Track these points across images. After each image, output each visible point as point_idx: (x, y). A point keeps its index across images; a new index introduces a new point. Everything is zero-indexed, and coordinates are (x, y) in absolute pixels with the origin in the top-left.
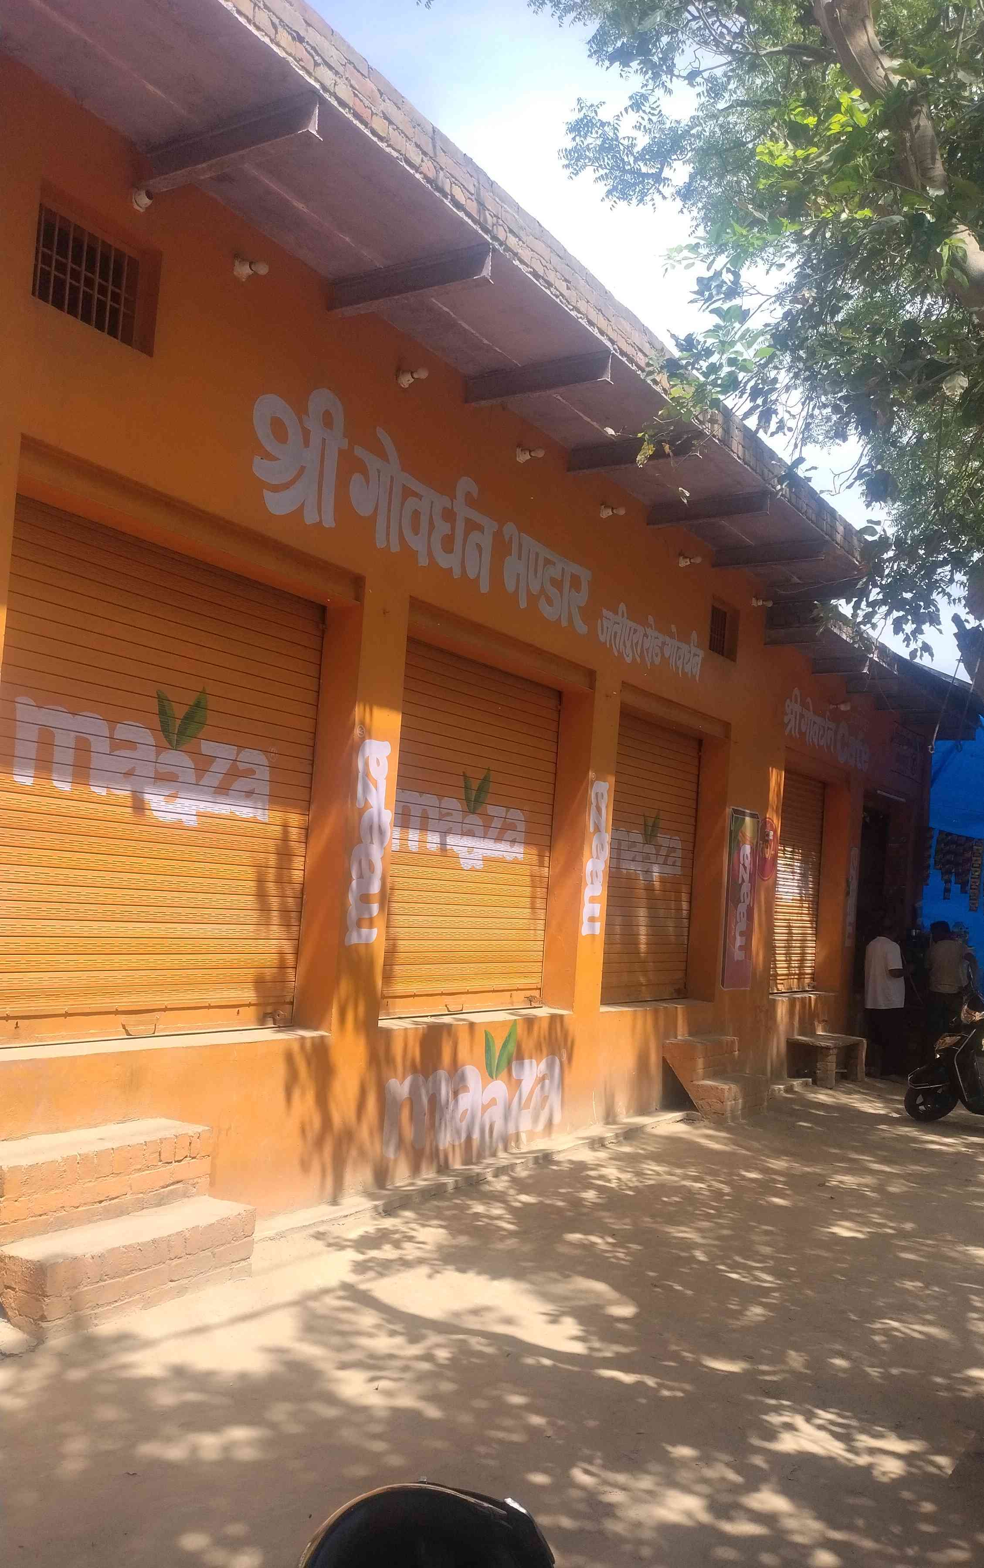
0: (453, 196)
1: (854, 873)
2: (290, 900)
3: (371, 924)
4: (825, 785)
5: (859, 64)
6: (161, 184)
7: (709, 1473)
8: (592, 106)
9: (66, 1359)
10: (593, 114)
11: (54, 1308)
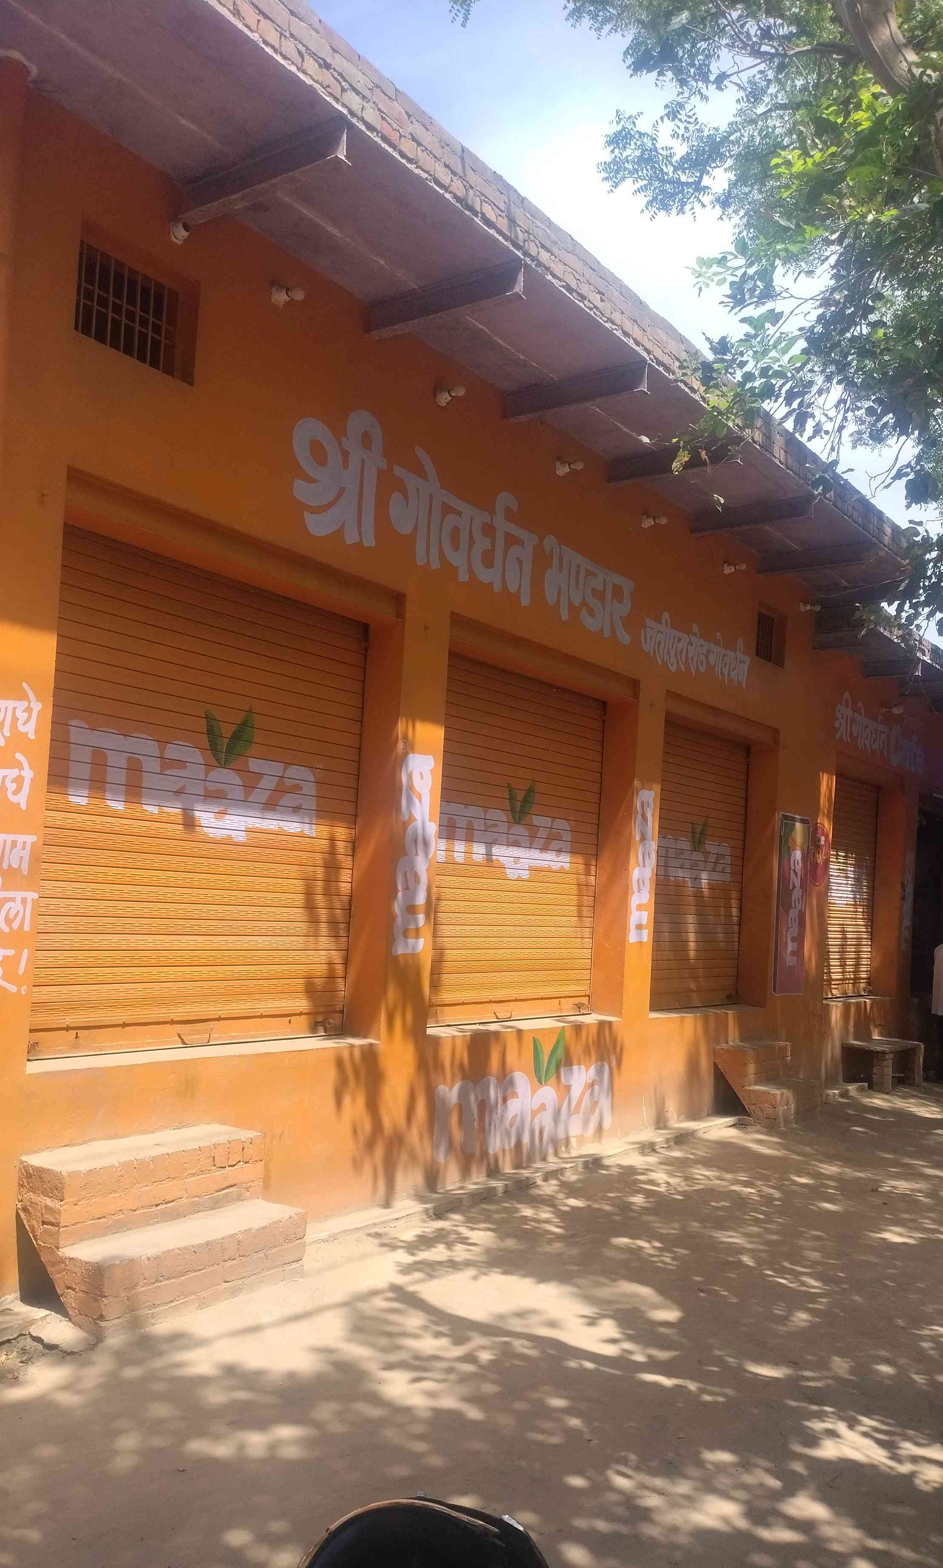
0: (483, 215)
1: (909, 878)
2: (339, 912)
3: (417, 933)
4: (878, 788)
5: (883, 59)
6: (198, 215)
7: (748, 1479)
8: (630, 117)
9: (122, 1358)
10: (632, 126)
11: (112, 1308)
